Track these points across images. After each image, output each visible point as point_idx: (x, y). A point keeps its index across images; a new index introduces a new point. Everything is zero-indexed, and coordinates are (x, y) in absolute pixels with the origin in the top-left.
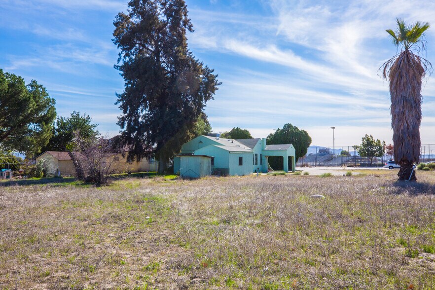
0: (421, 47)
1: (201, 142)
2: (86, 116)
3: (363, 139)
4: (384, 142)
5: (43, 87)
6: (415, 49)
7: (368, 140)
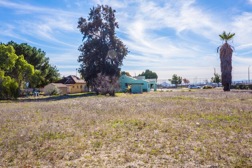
0: (232, 42)
1: (123, 78)
2: (54, 66)
3: (173, 76)
4: (181, 78)
5: (44, 52)
6: (229, 42)
7: (175, 77)
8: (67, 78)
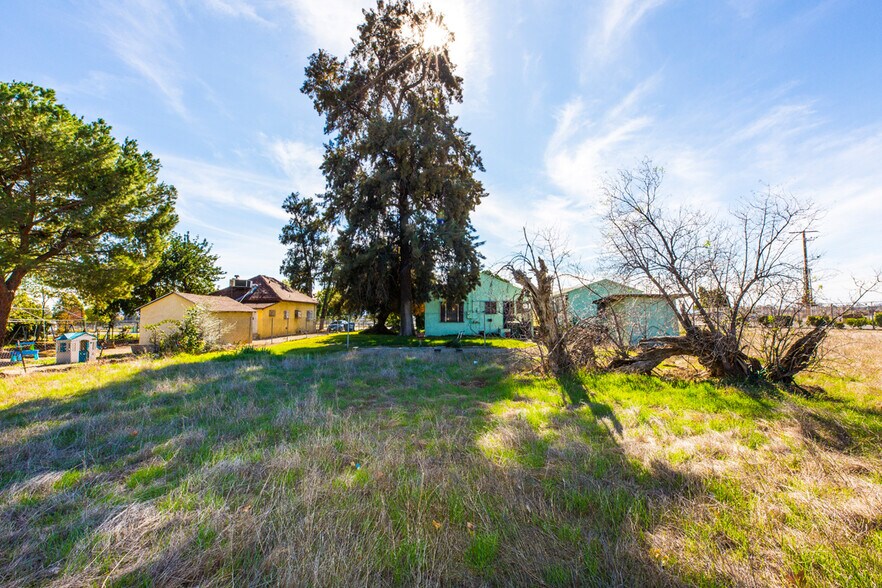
8: (249, 283)
